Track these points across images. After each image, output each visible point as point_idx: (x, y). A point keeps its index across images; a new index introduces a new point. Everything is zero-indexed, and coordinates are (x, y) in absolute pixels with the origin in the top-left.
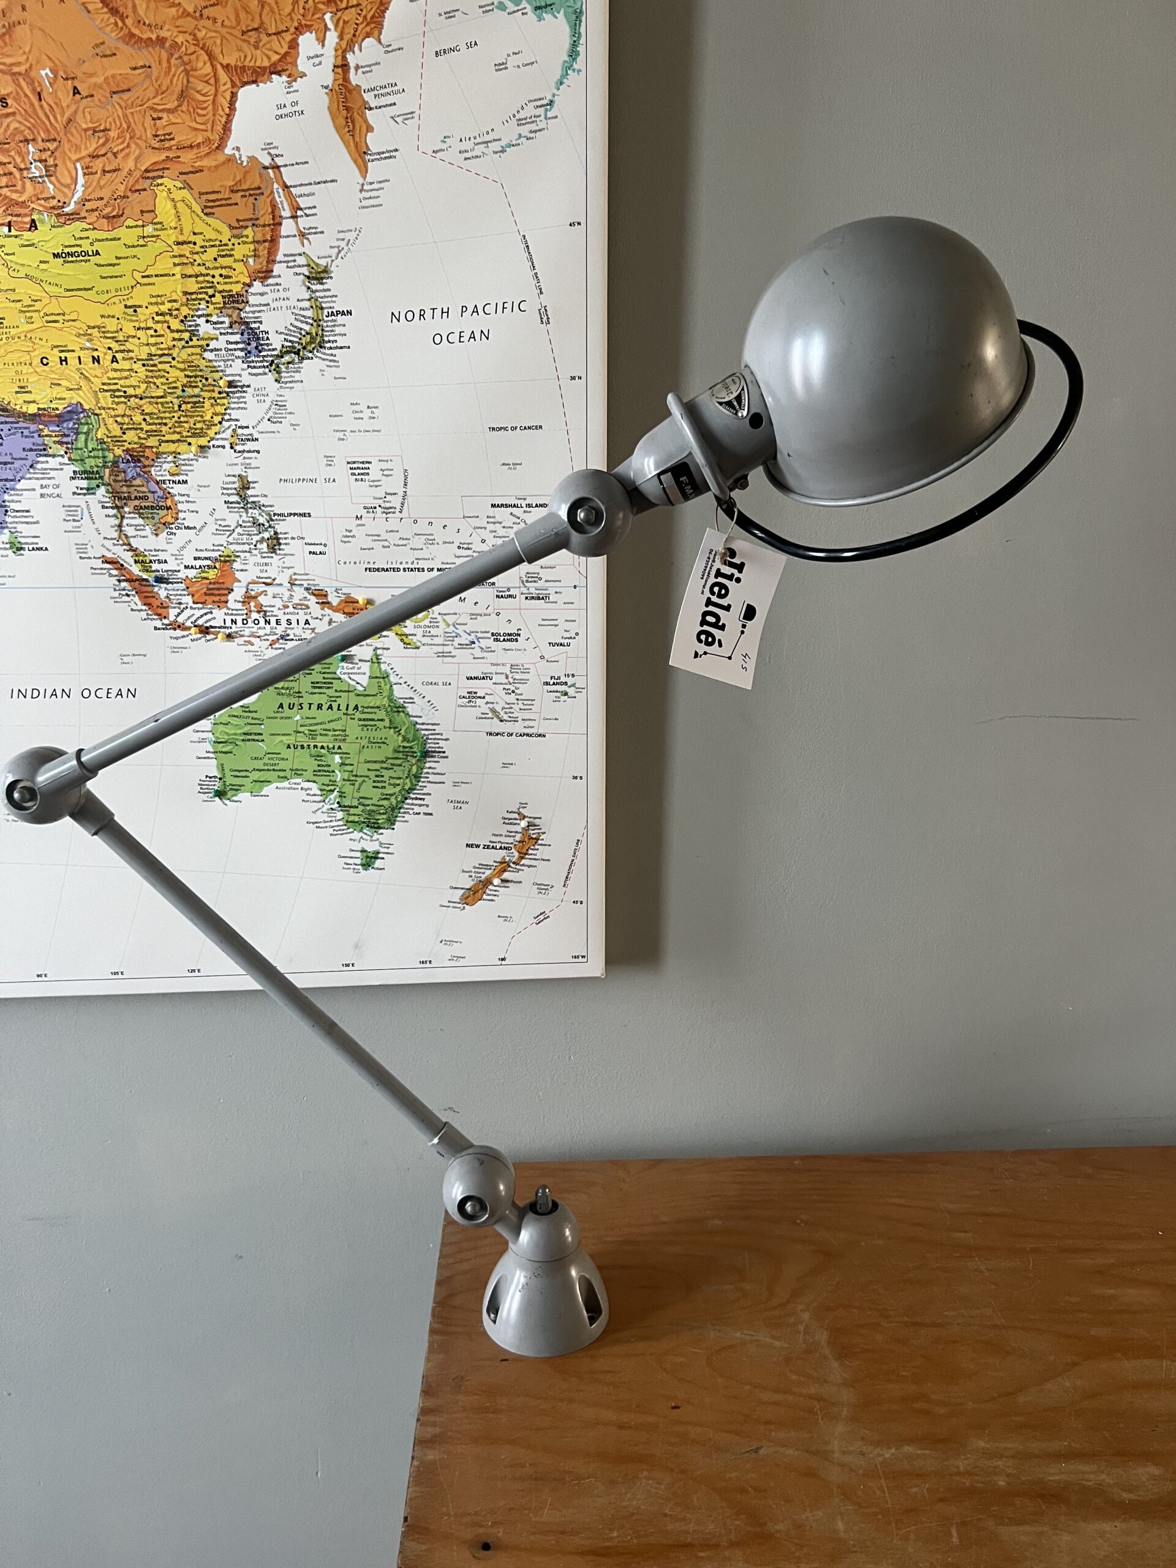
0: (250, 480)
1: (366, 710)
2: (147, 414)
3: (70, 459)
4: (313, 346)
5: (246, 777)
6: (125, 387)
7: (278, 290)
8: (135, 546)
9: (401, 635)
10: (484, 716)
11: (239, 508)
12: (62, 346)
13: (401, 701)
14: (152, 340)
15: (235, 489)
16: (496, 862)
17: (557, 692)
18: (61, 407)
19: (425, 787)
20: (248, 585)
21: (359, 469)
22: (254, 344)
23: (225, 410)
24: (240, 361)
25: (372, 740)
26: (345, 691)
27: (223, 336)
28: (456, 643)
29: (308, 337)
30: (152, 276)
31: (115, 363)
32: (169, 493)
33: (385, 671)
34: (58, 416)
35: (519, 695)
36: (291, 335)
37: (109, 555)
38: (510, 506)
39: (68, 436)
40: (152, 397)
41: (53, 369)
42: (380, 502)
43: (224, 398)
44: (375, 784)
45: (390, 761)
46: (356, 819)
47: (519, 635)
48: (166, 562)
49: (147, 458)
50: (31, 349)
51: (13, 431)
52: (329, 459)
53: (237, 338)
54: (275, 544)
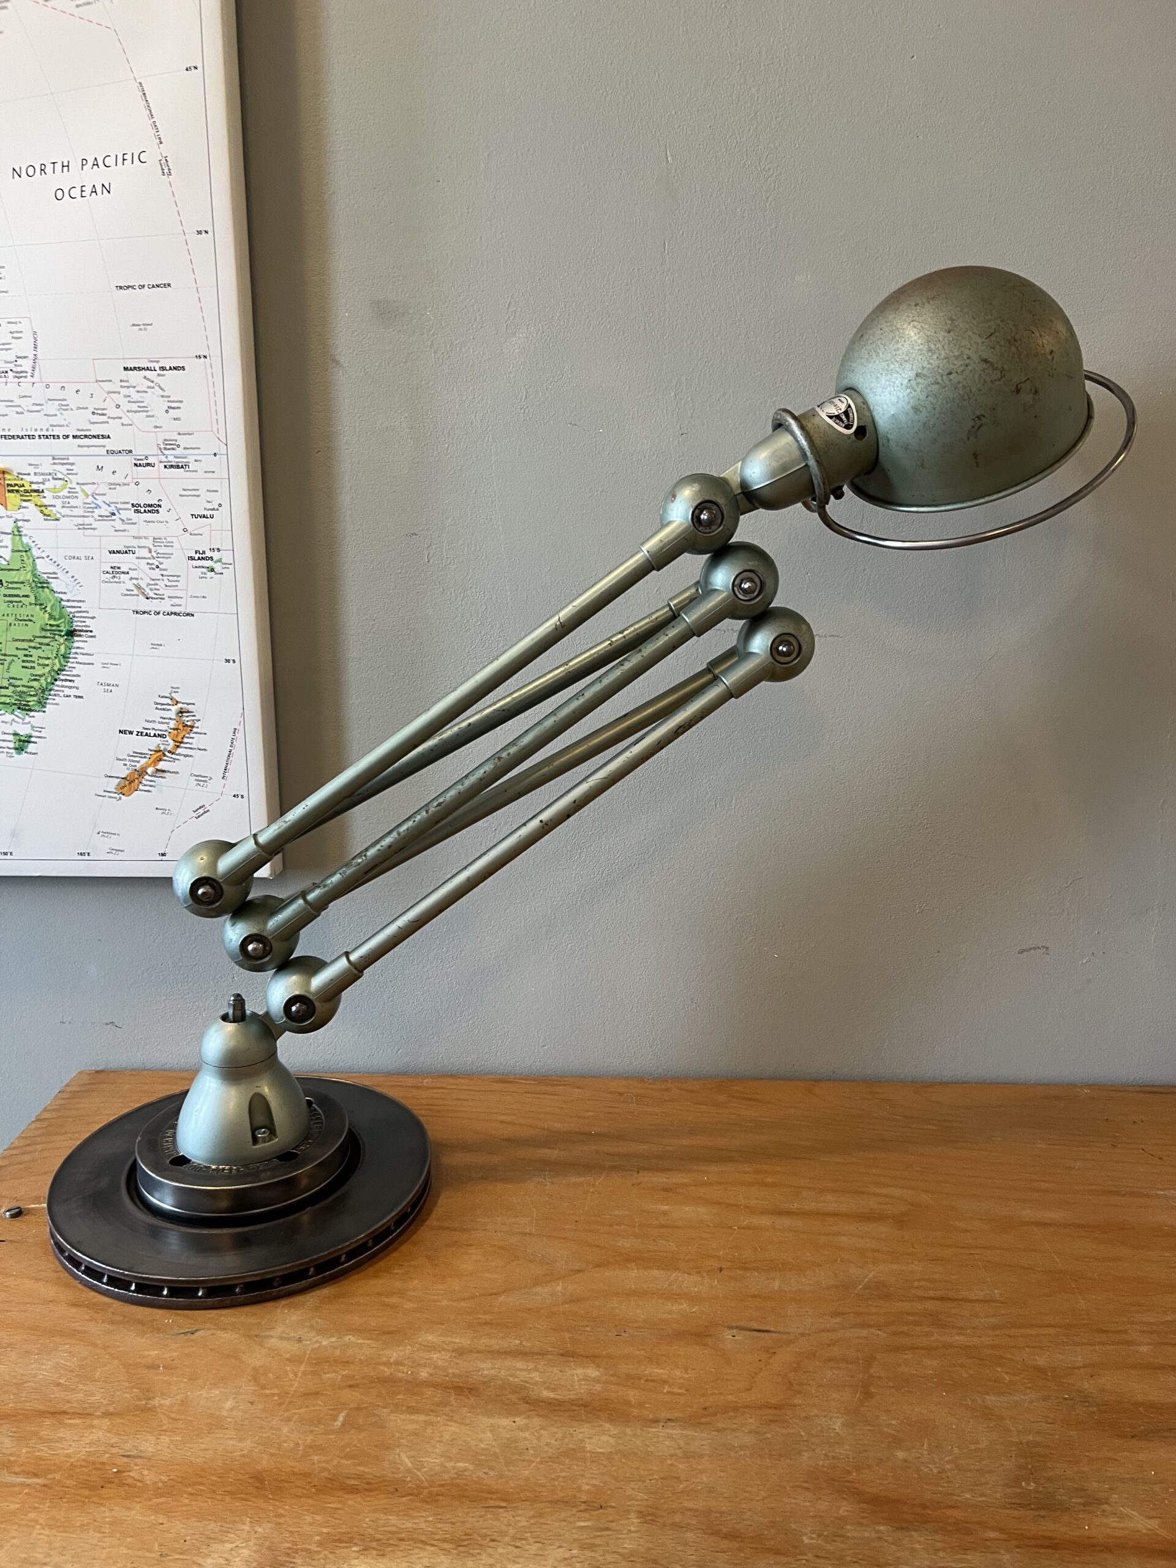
1: (10, 586)
9: (40, 506)
10: (129, 593)
13: (45, 576)
16: (151, 751)
17: (203, 567)
19: (74, 668)
25: (18, 617)
28: (96, 515)
33: (28, 546)
35: (164, 570)
38: (143, 369)
42: (11, 366)
44: (25, 664)
45: (38, 640)
46: (8, 700)
47: (160, 506)
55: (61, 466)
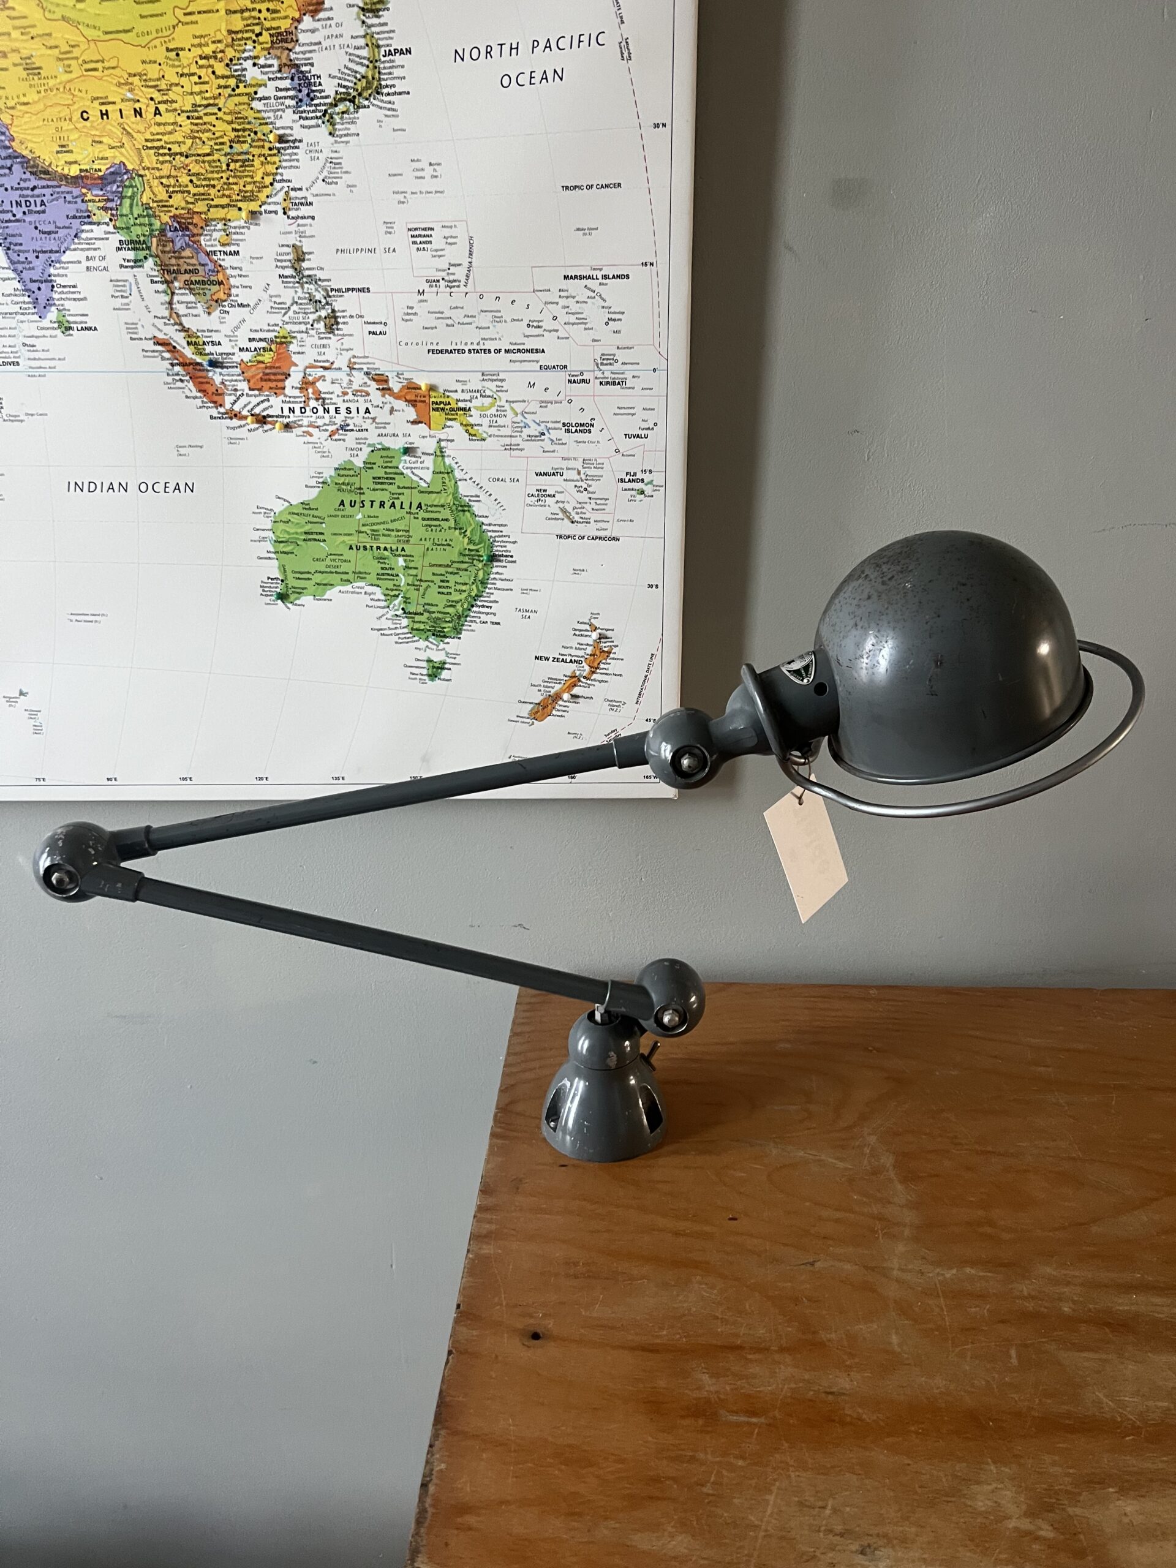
0: (305, 251)
1: (429, 509)
2: (193, 175)
3: (115, 227)
4: (369, 91)
5: (309, 579)
6: (170, 143)
7: (330, 26)
8: (187, 326)
9: (466, 425)
10: (554, 517)
11: (294, 283)
12: (101, 98)
13: (467, 499)
14: (197, 89)
15: (290, 261)
16: (566, 676)
17: (633, 490)
18: (103, 168)
19: (493, 594)
20: (305, 370)
21: (421, 236)
22: (305, 91)
23: (277, 169)
24: (290, 111)
25: (436, 541)
26: (408, 488)
27: (272, 82)
28: (524, 435)
29: (364, 81)
30: (194, 13)
31: (158, 116)
32: (220, 266)
33: (451, 467)
34: (101, 178)
35: (592, 493)
36: (345, 79)
37: (161, 336)
38: (585, 277)
39: (112, 200)
40: (199, 155)
41: (95, 124)
42: (444, 274)
43: (275, 155)
44: (441, 590)
45: (456, 565)
46: (422, 627)
47: (592, 425)
48: (219, 343)
49: (196, 225)
50: (70, 102)
51: (55, 196)
52: (389, 225)
53: (287, 83)
54: (332, 323)
55: (490, 382)
